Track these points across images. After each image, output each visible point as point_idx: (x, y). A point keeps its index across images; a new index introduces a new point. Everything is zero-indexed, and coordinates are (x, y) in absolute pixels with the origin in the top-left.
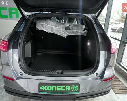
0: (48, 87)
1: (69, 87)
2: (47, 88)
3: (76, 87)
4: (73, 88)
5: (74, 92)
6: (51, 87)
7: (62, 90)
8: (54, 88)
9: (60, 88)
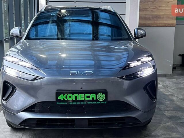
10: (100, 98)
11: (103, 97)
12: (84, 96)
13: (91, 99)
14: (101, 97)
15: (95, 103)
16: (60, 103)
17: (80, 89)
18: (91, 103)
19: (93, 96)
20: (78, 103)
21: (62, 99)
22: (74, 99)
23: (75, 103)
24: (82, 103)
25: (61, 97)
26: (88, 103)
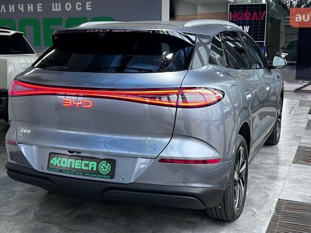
0: (63, 159)
1: (95, 163)
2: (60, 162)
3: (107, 165)
4: (102, 167)
5: (102, 175)
6: (66, 160)
7: (84, 168)
8: (71, 163)
9: (80, 164)
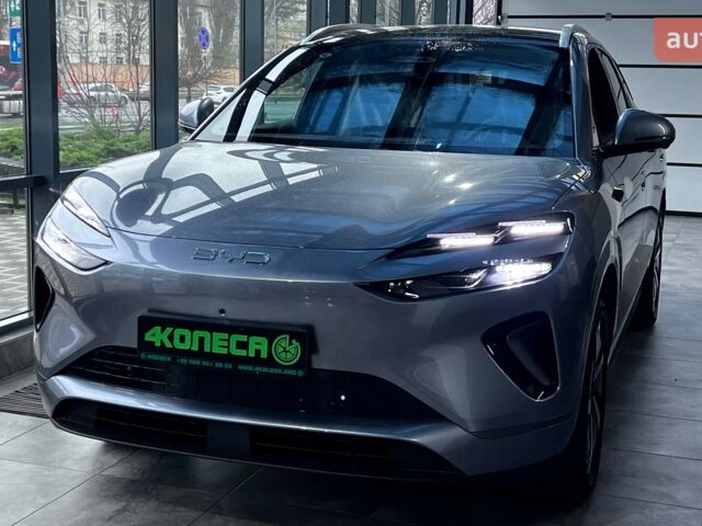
10: (283, 355)
11: (293, 351)
12: (228, 340)
13: (252, 354)
14: (288, 352)
15: (265, 370)
16: (149, 357)
17: (217, 314)
18: (251, 368)
19: (258, 344)
20: (206, 363)
21: (158, 344)
22: (195, 348)
23: (198, 363)
24: (219, 365)
25: (154, 335)
26: (240, 367)
